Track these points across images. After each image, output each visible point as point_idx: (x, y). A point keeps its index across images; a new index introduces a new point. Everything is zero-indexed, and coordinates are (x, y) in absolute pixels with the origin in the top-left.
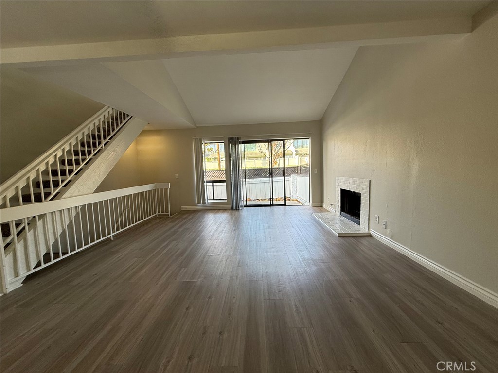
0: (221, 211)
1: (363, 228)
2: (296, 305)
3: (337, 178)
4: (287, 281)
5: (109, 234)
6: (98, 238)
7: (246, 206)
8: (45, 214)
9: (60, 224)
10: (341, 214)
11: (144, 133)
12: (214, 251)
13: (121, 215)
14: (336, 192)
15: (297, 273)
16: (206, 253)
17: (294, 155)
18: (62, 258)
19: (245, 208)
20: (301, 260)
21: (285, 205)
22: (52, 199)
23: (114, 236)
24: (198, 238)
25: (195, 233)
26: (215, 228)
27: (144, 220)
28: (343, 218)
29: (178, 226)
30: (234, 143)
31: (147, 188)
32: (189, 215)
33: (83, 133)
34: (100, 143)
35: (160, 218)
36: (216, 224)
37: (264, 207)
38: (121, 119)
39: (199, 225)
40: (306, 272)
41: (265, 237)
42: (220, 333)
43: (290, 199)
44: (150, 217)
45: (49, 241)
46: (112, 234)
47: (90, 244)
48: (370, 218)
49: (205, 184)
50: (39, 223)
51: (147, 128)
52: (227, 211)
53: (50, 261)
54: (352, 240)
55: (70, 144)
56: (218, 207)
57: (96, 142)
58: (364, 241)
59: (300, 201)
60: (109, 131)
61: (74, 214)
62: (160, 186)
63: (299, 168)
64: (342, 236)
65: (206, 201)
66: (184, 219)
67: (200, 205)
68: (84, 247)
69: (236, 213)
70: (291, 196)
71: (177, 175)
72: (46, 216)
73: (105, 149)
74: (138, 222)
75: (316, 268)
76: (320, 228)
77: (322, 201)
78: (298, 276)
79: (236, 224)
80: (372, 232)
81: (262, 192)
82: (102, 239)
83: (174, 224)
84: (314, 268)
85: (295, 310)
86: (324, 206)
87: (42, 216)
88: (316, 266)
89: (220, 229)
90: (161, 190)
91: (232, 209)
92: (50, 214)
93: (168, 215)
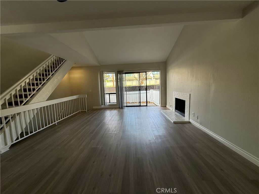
0: (113, 109)
1: (186, 118)
2: (149, 161)
3: (174, 92)
4: (146, 147)
5: (55, 122)
6: (49, 124)
7: (127, 106)
8: (21, 113)
9: (29, 118)
10: (175, 111)
11: (73, 68)
12: (109, 131)
13: (61, 112)
14: (173, 99)
15: (151, 143)
16: (105, 132)
17: (152, 79)
18: (30, 135)
19: (126, 107)
20: (153, 135)
21: (147, 106)
22: (24, 105)
23: (57, 123)
24: (101, 124)
25: (99, 121)
26: (110, 118)
27: (73, 114)
28: (176, 113)
29: (91, 117)
30: (120, 74)
31: (75, 97)
32: (97, 112)
33: (40, 69)
34: (49, 74)
35: (82, 113)
36: (110, 116)
37: (136, 107)
38: (60, 61)
39: (101, 117)
40: (156, 142)
41: (136, 123)
42: (110, 175)
43: (150, 102)
44: (76, 112)
45: (23, 126)
46: (56, 122)
47: (45, 127)
48: (190, 114)
49: (105, 95)
50: (18, 118)
51: (74, 66)
52: (117, 109)
53: (24, 137)
54: (180, 125)
55: (33, 75)
56: (112, 107)
57: (47, 74)
58: (187, 126)
59: (155, 103)
60: (54, 68)
61: (36, 112)
62: (82, 96)
63: (154, 86)
64: (175, 123)
65: (106, 104)
66: (95, 113)
67: (103, 106)
68: (42, 129)
69: (121, 110)
70: (150, 101)
71: (90, 90)
72: (21, 114)
73: (52, 77)
74: (70, 115)
75: (161, 140)
76: (164, 118)
77: (166, 104)
78: (151, 144)
79: (121, 116)
80: (191, 121)
81: (135, 98)
82: (51, 125)
83: (89, 116)
84: (160, 140)
85: (148, 163)
86: (167, 106)
87: (19, 114)
88: (161, 139)
89: (113, 119)
90: (82, 98)
91: (119, 108)
92: (23, 113)
93: (86, 111)
